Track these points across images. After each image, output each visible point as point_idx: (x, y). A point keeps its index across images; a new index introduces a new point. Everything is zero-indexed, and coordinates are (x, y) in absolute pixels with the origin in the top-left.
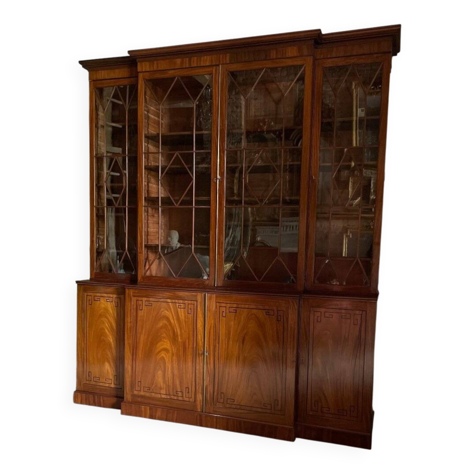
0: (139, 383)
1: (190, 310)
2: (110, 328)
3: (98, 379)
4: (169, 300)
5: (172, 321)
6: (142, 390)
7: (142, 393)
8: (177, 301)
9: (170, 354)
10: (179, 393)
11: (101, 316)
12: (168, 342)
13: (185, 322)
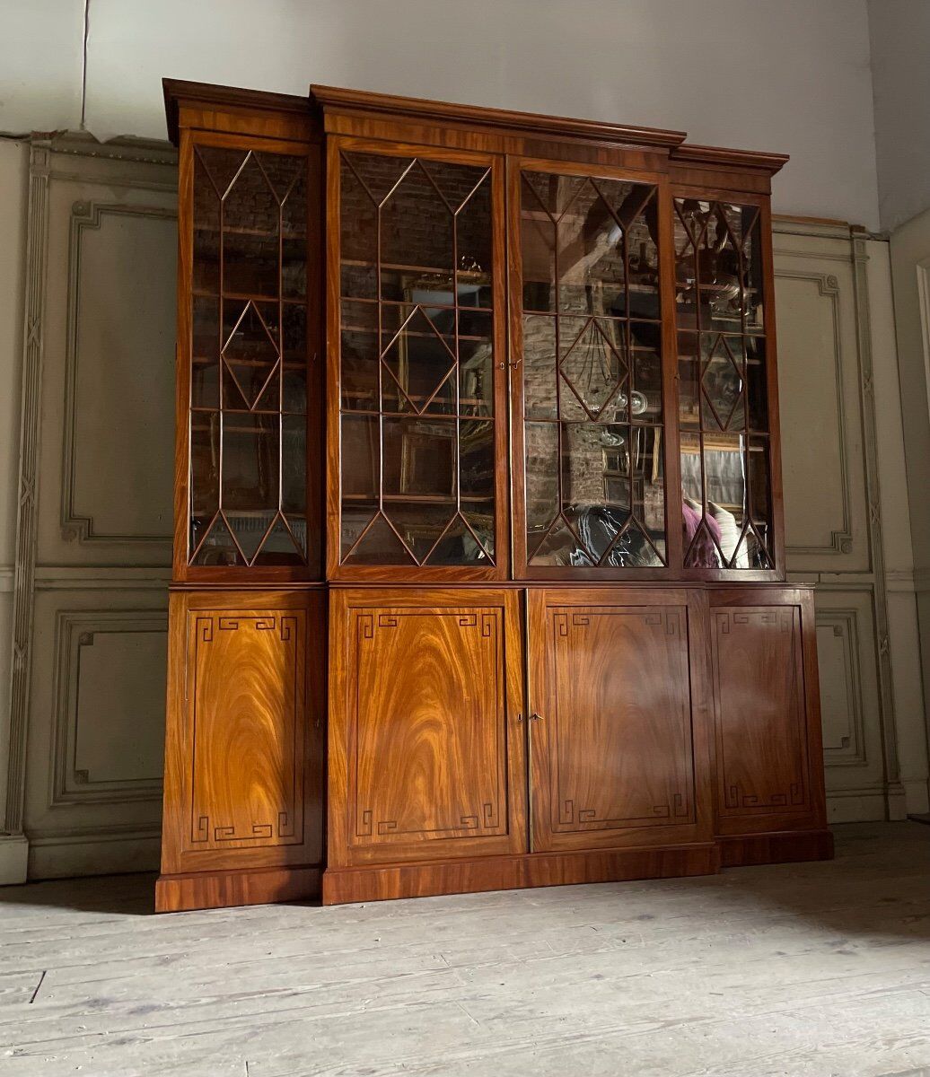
0: (367, 815)
1: (486, 629)
2: (265, 695)
3: (230, 831)
4: (438, 611)
5: (446, 656)
6: (375, 830)
7: (376, 839)
8: (456, 611)
9: (444, 733)
10: (467, 820)
11: (240, 665)
12: (438, 705)
13: (477, 654)
